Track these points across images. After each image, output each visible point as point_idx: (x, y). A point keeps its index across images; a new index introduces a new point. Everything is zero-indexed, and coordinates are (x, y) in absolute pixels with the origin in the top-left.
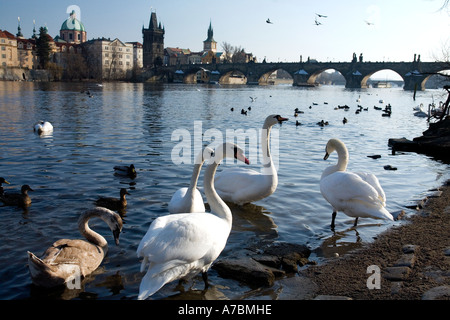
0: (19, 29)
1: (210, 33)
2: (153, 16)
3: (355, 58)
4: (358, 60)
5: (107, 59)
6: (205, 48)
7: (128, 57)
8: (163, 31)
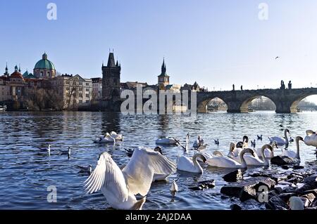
0: (6, 69)
1: (164, 69)
2: (111, 56)
3: (283, 85)
4: (287, 87)
5: (67, 91)
6: (159, 81)
7: (87, 90)
8: (119, 68)
